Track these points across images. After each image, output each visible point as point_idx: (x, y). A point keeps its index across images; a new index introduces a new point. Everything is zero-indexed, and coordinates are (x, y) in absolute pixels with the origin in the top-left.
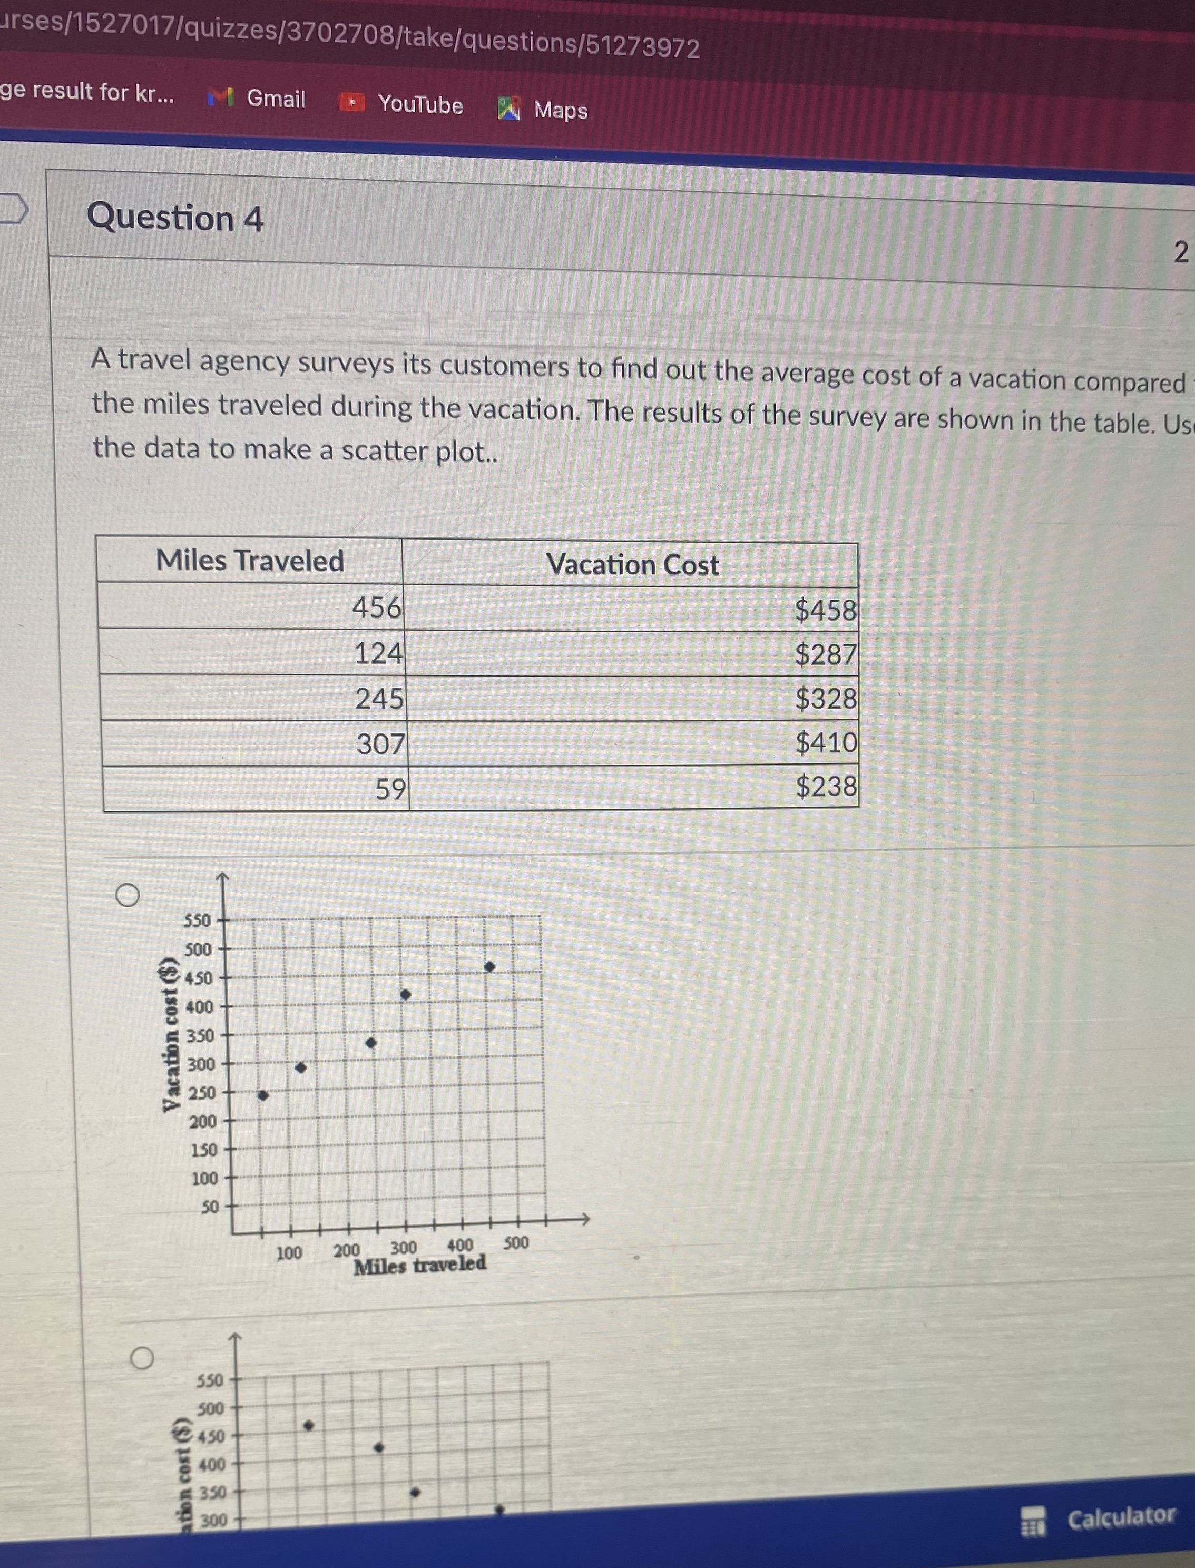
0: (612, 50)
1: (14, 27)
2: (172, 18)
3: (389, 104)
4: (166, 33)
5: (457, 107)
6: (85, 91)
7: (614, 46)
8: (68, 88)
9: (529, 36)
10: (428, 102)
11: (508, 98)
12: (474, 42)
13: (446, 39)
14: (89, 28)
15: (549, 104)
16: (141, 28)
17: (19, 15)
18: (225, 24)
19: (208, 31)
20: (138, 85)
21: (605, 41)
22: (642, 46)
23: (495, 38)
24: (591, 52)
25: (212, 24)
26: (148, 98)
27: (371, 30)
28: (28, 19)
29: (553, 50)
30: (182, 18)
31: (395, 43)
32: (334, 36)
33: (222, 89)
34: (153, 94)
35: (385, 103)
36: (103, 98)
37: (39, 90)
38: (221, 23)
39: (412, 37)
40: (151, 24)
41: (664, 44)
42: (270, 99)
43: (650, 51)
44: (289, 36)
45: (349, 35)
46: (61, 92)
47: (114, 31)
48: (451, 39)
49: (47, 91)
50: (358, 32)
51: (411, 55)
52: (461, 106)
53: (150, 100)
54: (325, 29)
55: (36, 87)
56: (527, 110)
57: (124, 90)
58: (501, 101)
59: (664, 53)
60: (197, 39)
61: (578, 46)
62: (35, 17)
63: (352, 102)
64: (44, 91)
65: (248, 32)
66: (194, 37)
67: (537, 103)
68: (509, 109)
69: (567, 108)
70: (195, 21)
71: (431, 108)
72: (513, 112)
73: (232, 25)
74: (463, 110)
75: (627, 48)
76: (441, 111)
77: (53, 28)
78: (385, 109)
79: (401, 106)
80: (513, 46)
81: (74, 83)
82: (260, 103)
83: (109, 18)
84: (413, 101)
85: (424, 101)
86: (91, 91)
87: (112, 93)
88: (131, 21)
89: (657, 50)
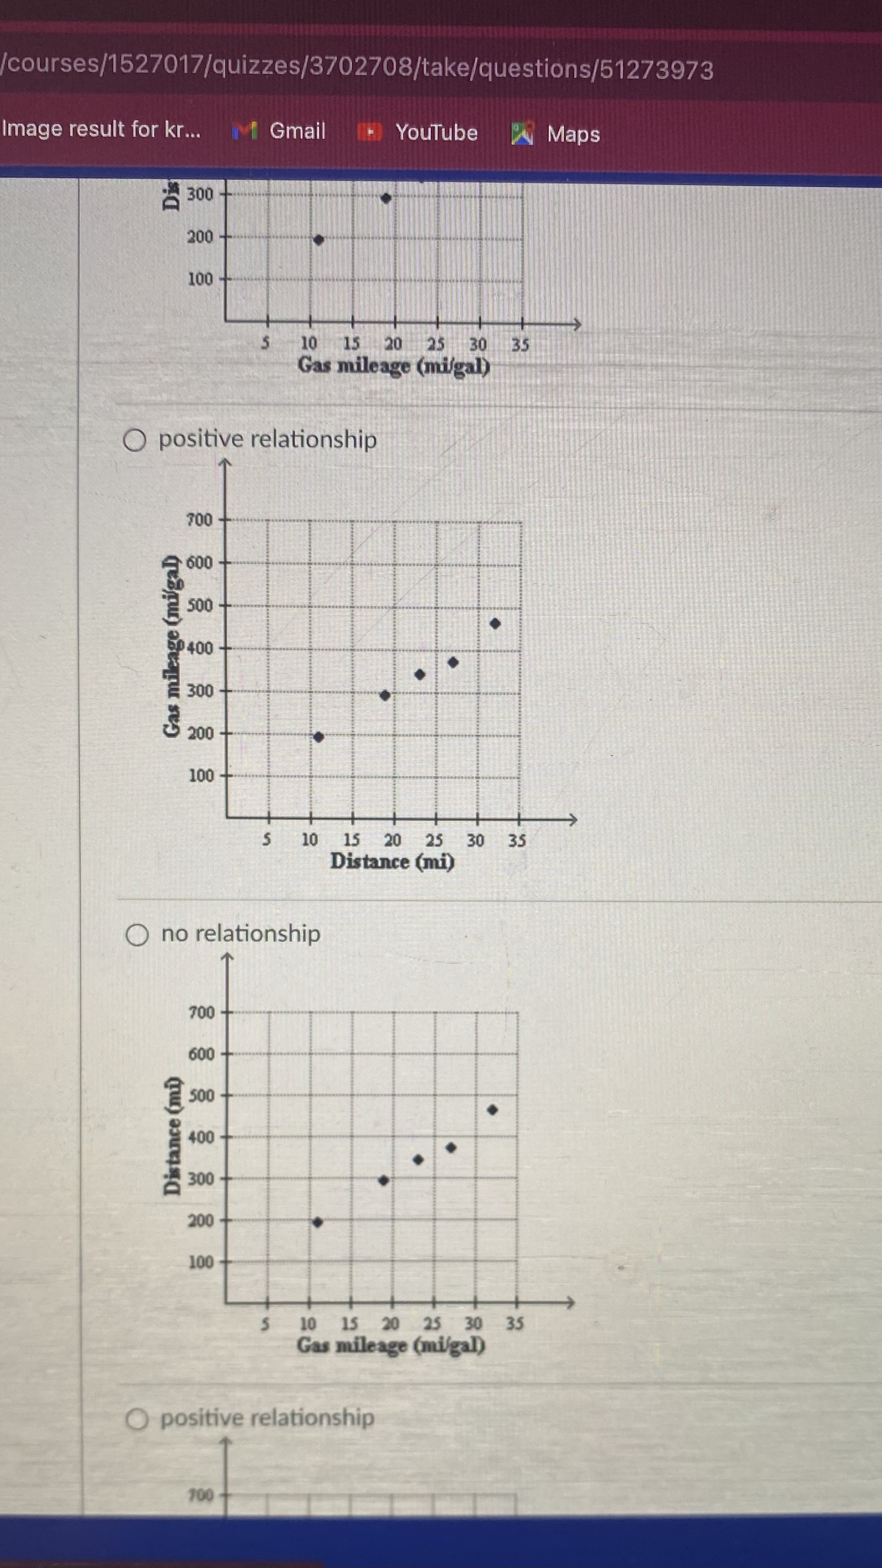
0: (625, 74)
1: (53, 70)
2: (201, 57)
3: (406, 133)
4: (195, 71)
5: (472, 134)
6: (118, 128)
7: (627, 70)
8: (102, 126)
9: (544, 63)
10: (443, 130)
11: (523, 124)
12: (490, 71)
13: (463, 68)
14: (123, 69)
15: (562, 128)
16: (171, 67)
17: (58, 59)
18: (251, 61)
19: (234, 68)
20: (167, 122)
21: (619, 66)
22: (655, 69)
23: (511, 65)
24: (605, 77)
25: (238, 61)
26: (176, 135)
27: (390, 62)
28: (66, 62)
29: (567, 75)
30: (210, 56)
31: (413, 74)
32: (354, 70)
33: (246, 123)
34: (181, 129)
35: (402, 131)
36: (135, 135)
37: (75, 129)
38: (247, 59)
40: (181, 64)
41: (678, 67)
42: (291, 132)
43: (663, 74)
44: (312, 71)
45: (369, 68)
46: (95, 130)
47: (146, 71)
48: (467, 68)
49: (82, 130)
50: (378, 64)
51: (426, 84)
52: (476, 133)
53: (179, 135)
54: (346, 63)
55: (72, 126)
56: (540, 134)
57: (154, 127)
58: (515, 127)
59: (677, 75)
60: (224, 76)
61: (592, 70)
62: (73, 60)
63: (370, 132)
64: (79, 130)
65: (272, 68)
66: (222, 75)
67: (550, 128)
68: (522, 135)
69: (580, 132)
70: (222, 59)
71: (447, 135)
72: (527, 137)
73: (257, 62)
74: (478, 136)
75: (641, 72)
77: (90, 70)
78: (402, 138)
79: (417, 134)
80: (528, 73)
81: (107, 122)
82: (282, 136)
83: (142, 59)
84: (430, 130)
85: (440, 129)
86: (123, 129)
87: (143, 130)
88: (163, 61)
89: (671, 72)
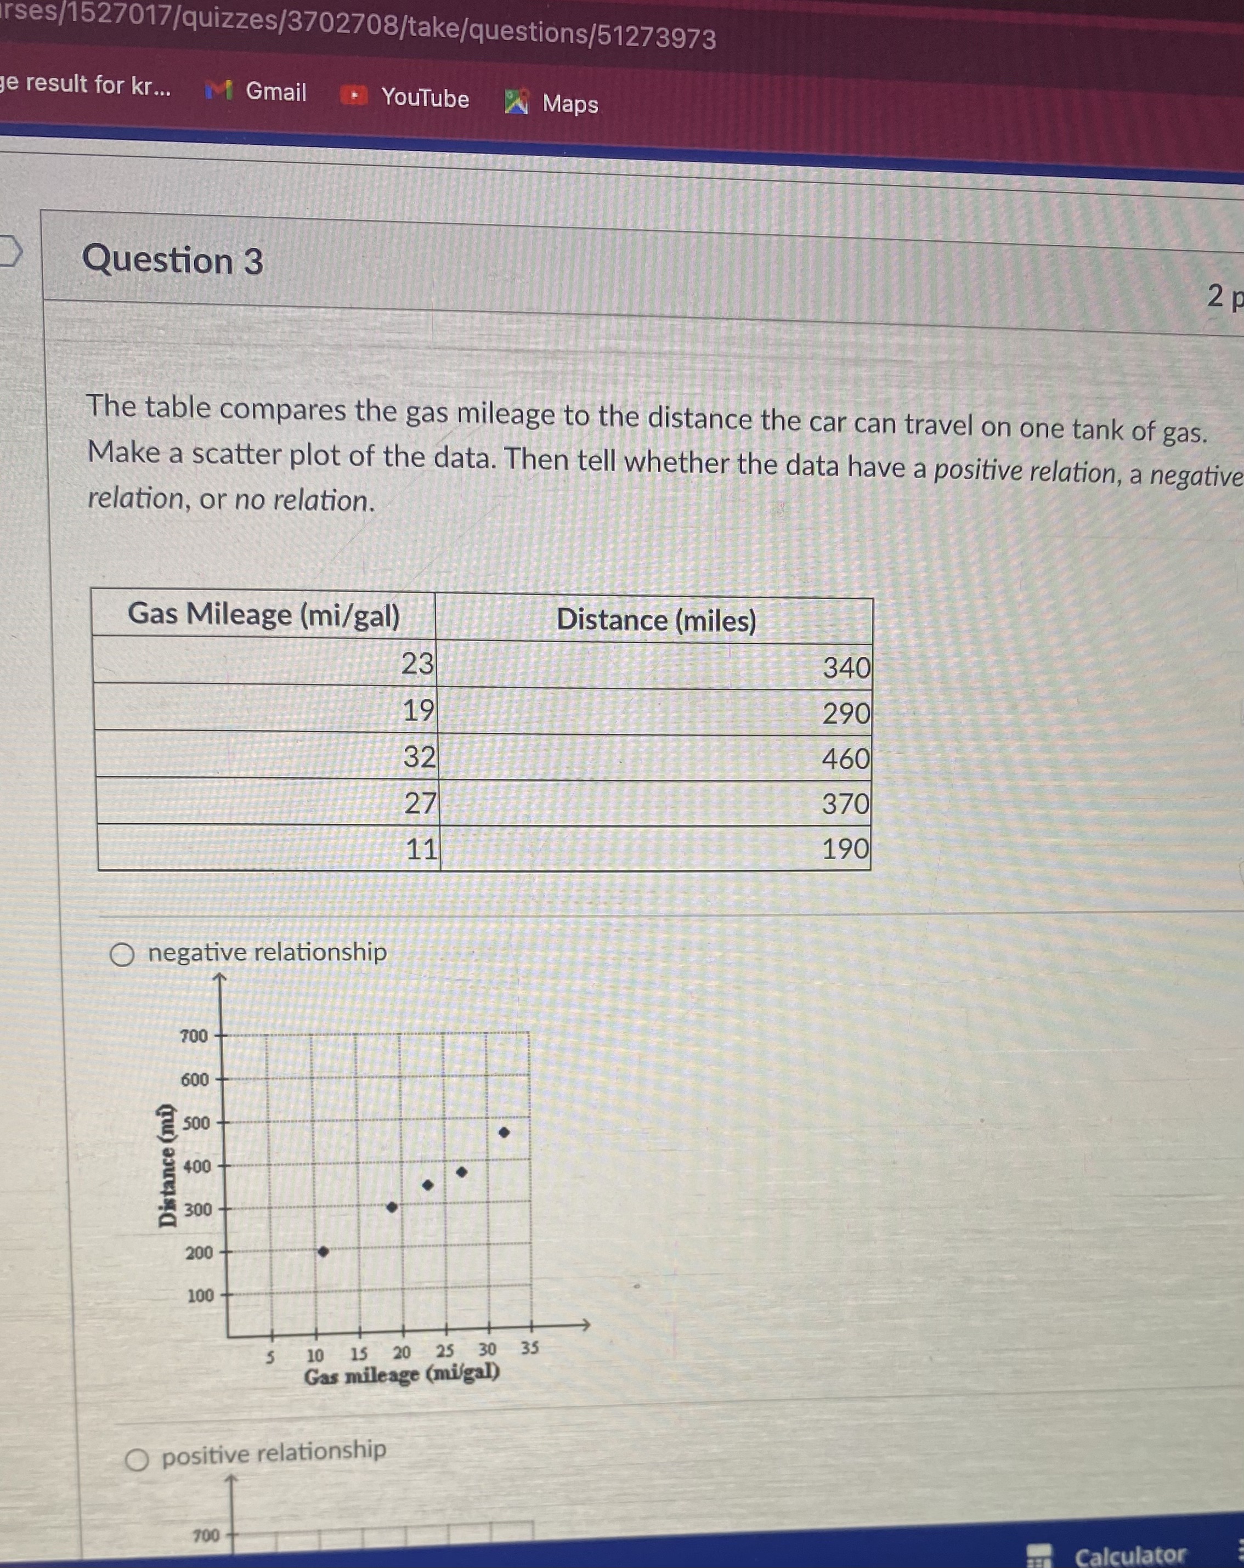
0: (625, 41)
1: (7, 16)
2: (170, 7)
3: (393, 98)
4: (163, 23)
5: (463, 101)
6: (80, 84)
7: (626, 36)
8: (62, 80)
9: (539, 26)
10: (433, 95)
11: (517, 92)
12: (481, 33)
13: (452, 29)
14: (83, 18)
15: (558, 98)
16: (137, 18)
18: (224, 14)
19: (206, 21)
20: (134, 78)
21: (617, 31)
22: (655, 37)
23: (503, 28)
24: (602, 43)
25: (210, 14)
26: (144, 91)
27: (374, 20)
28: (21, 8)
29: (563, 40)
30: (179, 7)
31: (399, 34)
32: (336, 27)
33: (221, 82)
34: (149, 86)
35: (389, 96)
36: (98, 91)
37: (33, 83)
38: (220, 11)
39: (416, 28)
40: (148, 14)
41: (678, 35)
42: (269, 92)
43: (663, 42)
44: (290, 27)
45: (351, 25)
46: (55, 84)
47: (109, 21)
48: (457, 29)
49: (40, 83)
50: (361, 21)
51: (414, 45)
52: (467, 100)
53: (147, 93)
54: (327, 19)
55: (29, 79)
56: (536, 103)
57: (119, 83)
58: (509, 94)
59: (679, 43)
60: (195, 29)
61: (589, 36)
62: (28, 7)
63: (354, 95)
64: (37, 84)
65: (247, 22)
66: (192, 27)
67: (546, 96)
68: (516, 103)
69: (577, 102)
70: (193, 10)
71: (437, 102)
72: (521, 106)
73: (231, 15)
74: (469, 103)
75: (640, 38)
76: (447, 104)
77: (48, 18)
78: (389, 103)
79: (405, 99)
80: (522, 36)
81: (68, 76)
82: (259, 96)
83: (105, 8)
84: (418, 95)
85: (429, 94)
86: (86, 83)
87: (108, 86)
88: (128, 9)
89: (672, 40)
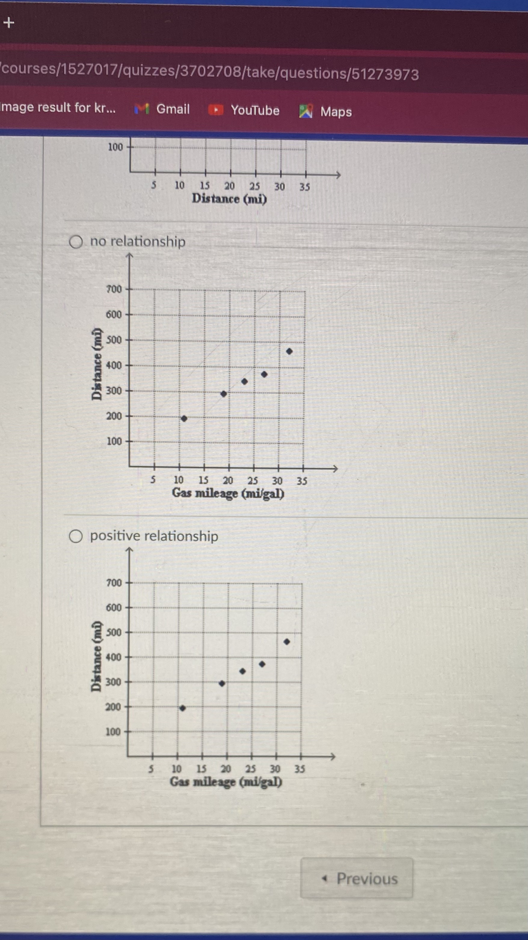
0: (367, 77)
1: (29, 72)
2: (117, 65)
3: (237, 111)
4: (112, 74)
5: (276, 111)
6: (67, 107)
7: (368, 74)
8: (57, 106)
9: (319, 70)
10: (259, 109)
11: (306, 106)
12: (287, 74)
13: (271, 73)
14: (70, 72)
15: (329, 108)
16: (98, 71)
17: (31, 66)
18: (146, 68)
19: (136, 72)
20: (96, 104)
21: (363, 72)
22: (384, 74)
23: (299, 72)
24: (355, 78)
25: (138, 68)
26: (101, 111)
27: (228, 69)
28: (36, 68)
29: (332, 77)
30: (122, 65)
31: (241, 76)
32: (207, 73)
33: (143, 104)
34: (104, 108)
35: (235, 110)
36: (77, 111)
37: (41, 108)
38: (144, 67)
39: (251, 72)
40: (104, 69)
41: (398, 73)
42: (169, 109)
43: (389, 77)
44: (182, 74)
45: (215, 72)
46: (53, 108)
47: (83, 74)
48: (274, 73)
49: (45, 108)
50: (220, 70)
51: (249, 83)
52: (278, 111)
53: (103, 111)
54: (202, 69)
55: (39, 106)
56: (317, 112)
57: (88, 106)
58: (302, 107)
59: (398, 77)
60: (130, 77)
61: (347, 74)
62: (41, 67)
63: (216, 110)
64: (44, 108)
65: (158, 72)
66: (128, 76)
67: (322, 108)
68: (306, 112)
69: (340, 111)
70: (129, 66)
71: (261, 111)
72: (308, 113)
73: (150, 68)
74: (280, 113)
75: (376, 75)
76: (267, 114)
77: (50, 72)
78: (235, 113)
79: (244, 111)
80: (309, 76)
81: (60, 103)
82: (164, 112)
83: (81, 66)
84: (251, 109)
85: (257, 109)
86: (70, 107)
87: (82, 108)
88: (94, 67)
89: (394, 76)
